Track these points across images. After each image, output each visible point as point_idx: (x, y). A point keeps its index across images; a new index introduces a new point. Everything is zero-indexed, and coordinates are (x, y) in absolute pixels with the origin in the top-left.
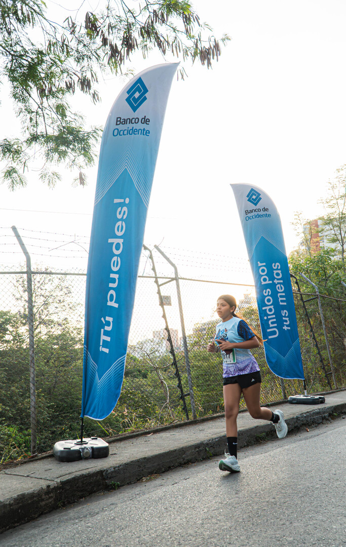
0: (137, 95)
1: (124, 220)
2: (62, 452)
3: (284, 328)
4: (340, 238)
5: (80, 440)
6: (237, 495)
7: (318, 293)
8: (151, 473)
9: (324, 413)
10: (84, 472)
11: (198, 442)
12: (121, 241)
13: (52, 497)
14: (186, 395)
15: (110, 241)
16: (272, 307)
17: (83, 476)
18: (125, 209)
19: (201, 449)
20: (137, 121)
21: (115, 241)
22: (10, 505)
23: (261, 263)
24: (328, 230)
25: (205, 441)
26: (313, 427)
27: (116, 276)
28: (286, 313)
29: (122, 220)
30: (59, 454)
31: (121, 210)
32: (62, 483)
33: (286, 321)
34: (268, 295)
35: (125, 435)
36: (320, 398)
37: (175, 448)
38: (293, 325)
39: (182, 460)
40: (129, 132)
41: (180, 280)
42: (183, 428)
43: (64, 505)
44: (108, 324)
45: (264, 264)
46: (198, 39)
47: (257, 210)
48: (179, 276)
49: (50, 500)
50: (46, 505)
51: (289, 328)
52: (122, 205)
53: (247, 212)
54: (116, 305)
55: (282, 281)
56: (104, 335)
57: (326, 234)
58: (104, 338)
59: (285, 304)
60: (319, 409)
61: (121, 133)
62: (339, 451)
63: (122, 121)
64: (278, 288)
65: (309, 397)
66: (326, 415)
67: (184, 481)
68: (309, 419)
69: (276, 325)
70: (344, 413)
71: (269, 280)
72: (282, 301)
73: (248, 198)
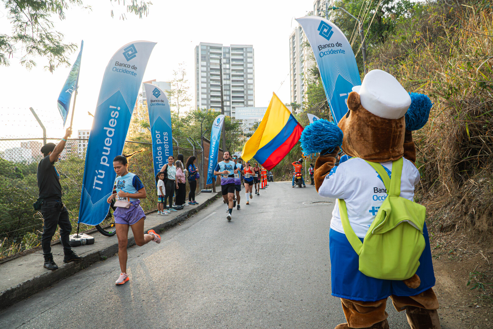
0: (130, 53)
1: (116, 119)
7: (178, 147)
9: (186, 215)
10: (92, 252)
12: (113, 130)
13: (79, 265)
15: (105, 128)
16: (161, 157)
17: (91, 254)
18: (117, 113)
20: (129, 66)
21: (109, 129)
22: (63, 269)
23: (157, 131)
26: (182, 223)
29: (114, 118)
31: (114, 113)
34: (160, 150)
35: (90, 231)
40: (123, 71)
43: (84, 268)
44: (101, 174)
45: (159, 132)
47: (158, 101)
49: (79, 266)
52: (116, 110)
53: (151, 101)
54: (108, 165)
55: (168, 143)
58: (96, 181)
60: (183, 213)
61: (118, 70)
63: (119, 64)
64: (165, 146)
66: (186, 216)
67: (143, 255)
68: (180, 219)
70: (192, 214)
71: (161, 142)
72: (167, 154)
73: (153, 93)
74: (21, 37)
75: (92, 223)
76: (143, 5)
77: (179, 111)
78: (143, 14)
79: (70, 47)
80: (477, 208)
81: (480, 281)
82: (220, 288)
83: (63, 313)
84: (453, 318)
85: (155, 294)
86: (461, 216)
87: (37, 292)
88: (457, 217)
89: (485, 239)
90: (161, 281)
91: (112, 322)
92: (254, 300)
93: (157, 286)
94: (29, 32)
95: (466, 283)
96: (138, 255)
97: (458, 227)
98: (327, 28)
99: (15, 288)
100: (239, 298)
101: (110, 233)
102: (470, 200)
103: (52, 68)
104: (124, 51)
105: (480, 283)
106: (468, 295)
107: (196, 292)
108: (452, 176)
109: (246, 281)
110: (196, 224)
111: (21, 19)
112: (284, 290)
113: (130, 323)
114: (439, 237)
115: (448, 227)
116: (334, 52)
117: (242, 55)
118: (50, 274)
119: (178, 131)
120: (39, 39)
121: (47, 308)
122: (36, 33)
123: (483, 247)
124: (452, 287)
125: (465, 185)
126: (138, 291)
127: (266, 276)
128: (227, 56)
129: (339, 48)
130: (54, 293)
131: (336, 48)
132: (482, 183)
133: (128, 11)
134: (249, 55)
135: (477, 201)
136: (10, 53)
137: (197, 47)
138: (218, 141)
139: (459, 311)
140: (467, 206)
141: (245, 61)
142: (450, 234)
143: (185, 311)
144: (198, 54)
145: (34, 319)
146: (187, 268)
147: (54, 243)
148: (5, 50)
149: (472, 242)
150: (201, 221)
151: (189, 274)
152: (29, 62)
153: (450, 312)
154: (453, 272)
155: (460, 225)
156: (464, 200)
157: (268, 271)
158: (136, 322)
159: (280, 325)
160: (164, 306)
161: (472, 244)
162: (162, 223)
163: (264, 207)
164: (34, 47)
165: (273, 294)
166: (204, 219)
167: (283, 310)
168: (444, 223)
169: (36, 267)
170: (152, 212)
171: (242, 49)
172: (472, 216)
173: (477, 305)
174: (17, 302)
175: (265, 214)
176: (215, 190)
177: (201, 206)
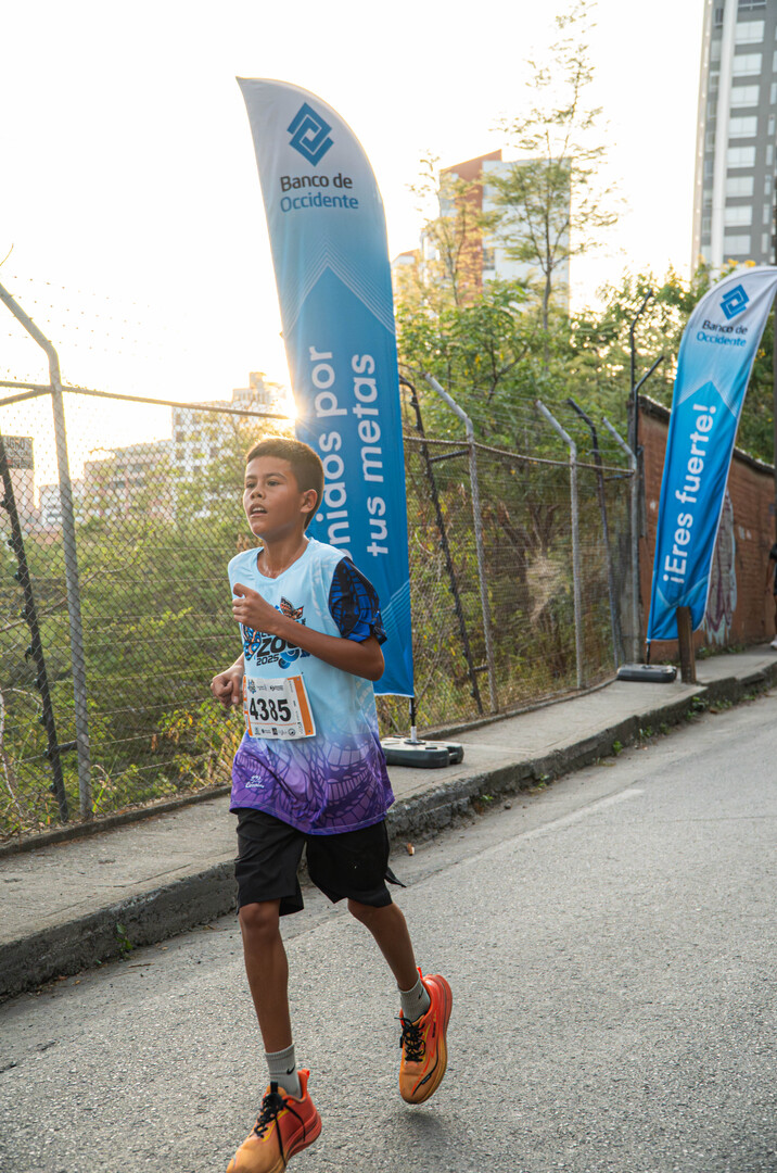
3: (369, 549)
4: (542, 247)
6: (201, 1119)
7: (470, 441)
9: (458, 796)
14: (66, 749)
16: (340, 486)
19: (100, 929)
23: (319, 350)
24: (512, 221)
25: (114, 905)
26: (425, 840)
28: (379, 507)
33: (378, 530)
34: (332, 451)
36: (451, 749)
37: (19, 937)
38: (397, 539)
39: (36, 971)
41: (64, 394)
42: (49, 851)
45: (328, 355)
47: (317, 181)
48: (64, 383)
51: (385, 550)
53: (286, 183)
55: (375, 412)
57: (505, 231)
59: (380, 479)
60: (447, 786)
62: (492, 941)
64: (364, 430)
65: (421, 748)
66: (464, 800)
67: (39, 1056)
68: (416, 819)
69: (347, 539)
70: (511, 793)
71: (339, 407)
72: (371, 471)
73: (291, 136)
77: (549, 283)
138: (734, 412)
176: (693, 672)
177: (570, 750)
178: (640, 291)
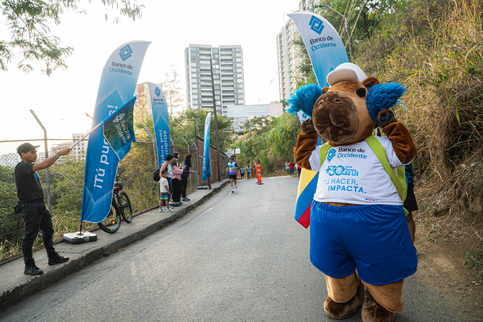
0: (126, 53)
2: (73, 239)
5: (79, 232)
8: (121, 247)
9: (184, 211)
10: (95, 249)
11: (139, 231)
13: (84, 261)
17: (95, 251)
19: (140, 234)
20: (125, 66)
22: (69, 265)
25: (141, 230)
26: (180, 219)
27: (108, 148)
30: (71, 240)
31: (112, 111)
32: (87, 254)
35: (93, 228)
37: (130, 235)
39: (133, 240)
40: (119, 71)
43: (88, 265)
44: (102, 173)
46: (128, 3)
49: (83, 263)
50: (82, 265)
52: (113, 109)
54: (108, 163)
55: (167, 141)
56: (97, 178)
58: (96, 179)
60: (182, 209)
61: (115, 70)
63: (115, 64)
66: (185, 212)
67: (145, 250)
68: (179, 215)
70: (190, 210)
72: (166, 152)
74: (18, 42)
75: (95, 220)
76: (136, 7)
77: (172, 112)
78: (136, 17)
79: (67, 50)
80: (470, 191)
81: (477, 260)
82: (224, 278)
83: (72, 306)
84: (453, 296)
85: (160, 286)
86: (455, 200)
87: (45, 288)
88: (450, 201)
89: (479, 220)
90: (165, 273)
91: (121, 313)
92: (258, 287)
93: (162, 279)
94: (26, 37)
95: (464, 263)
96: (140, 250)
97: (451, 211)
98: (318, 23)
99: (24, 285)
100: (244, 286)
101: (111, 230)
102: (463, 184)
103: (49, 72)
104: (120, 52)
105: (477, 262)
106: (467, 274)
107: (201, 283)
108: (443, 162)
109: (248, 270)
110: (195, 219)
111: (18, 24)
112: (286, 277)
113: (139, 313)
114: (434, 221)
115: (442, 211)
116: (325, 45)
117: (231, 55)
118: (56, 271)
119: (172, 130)
120: (36, 44)
121: (56, 303)
122: (33, 38)
123: (478, 228)
124: (450, 267)
125: (456, 170)
126: (144, 284)
127: (268, 265)
128: (216, 56)
129: (330, 42)
130: (62, 288)
131: (327, 42)
132: (474, 167)
133: (122, 13)
134: (237, 55)
135: (470, 184)
136: (8, 59)
137: (187, 49)
139: (459, 289)
140: (460, 190)
141: (234, 61)
142: (445, 218)
143: (192, 300)
144: (188, 56)
145: (44, 313)
146: (189, 260)
147: (58, 241)
148: (4, 56)
149: (467, 224)
150: (199, 216)
151: (193, 266)
152: (26, 67)
153: (450, 291)
154: (450, 253)
155: (454, 209)
156: (457, 184)
157: (269, 260)
158: (145, 312)
159: (286, 309)
160: (171, 296)
161: (466, 226)
162: (161, 219)
163: (260, 201)
164: (31, 52)
165: (276, 281)
166: (202, 214)
167: (287, 295)
168: (438, 208)
169: (42, 264)
170: (151, 210)
171: (230, 50)
172: (466, 199)
173: (475, 283)
174: (26, 298)
175: (261, 207)
176: (211, 187)
177: (198, 202)
178: (186, 113)
